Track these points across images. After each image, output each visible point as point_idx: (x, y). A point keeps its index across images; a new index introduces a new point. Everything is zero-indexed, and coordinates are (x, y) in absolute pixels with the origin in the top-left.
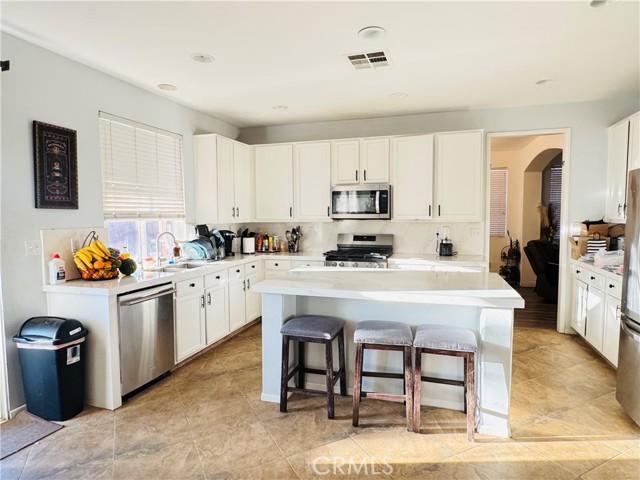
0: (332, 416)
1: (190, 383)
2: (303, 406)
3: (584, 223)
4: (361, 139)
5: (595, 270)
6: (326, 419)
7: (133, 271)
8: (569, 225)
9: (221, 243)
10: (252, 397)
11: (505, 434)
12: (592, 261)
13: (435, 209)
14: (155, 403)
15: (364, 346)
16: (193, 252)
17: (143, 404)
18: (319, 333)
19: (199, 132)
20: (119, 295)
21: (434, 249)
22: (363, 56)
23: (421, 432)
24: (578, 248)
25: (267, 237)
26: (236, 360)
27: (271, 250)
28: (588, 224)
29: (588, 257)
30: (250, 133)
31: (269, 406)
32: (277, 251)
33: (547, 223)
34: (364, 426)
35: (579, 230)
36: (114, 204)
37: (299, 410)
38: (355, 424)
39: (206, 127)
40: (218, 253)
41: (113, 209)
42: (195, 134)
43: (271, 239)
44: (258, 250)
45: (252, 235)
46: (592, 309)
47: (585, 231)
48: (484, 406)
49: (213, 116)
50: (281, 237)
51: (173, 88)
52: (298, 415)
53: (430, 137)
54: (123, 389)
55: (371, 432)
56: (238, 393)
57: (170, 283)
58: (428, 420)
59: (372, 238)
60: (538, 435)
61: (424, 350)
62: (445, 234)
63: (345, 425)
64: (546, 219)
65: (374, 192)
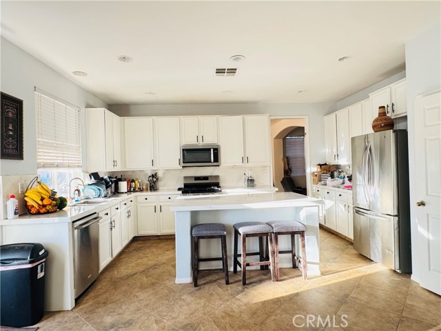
0: (228, 283)
1: (115, 284)
2: (205, 282)
4: (199, 116)
6: (225, 285)
7: (65, 206)
8: (311, 167)
9: (110, 184)
10: (169, 283)
11: (319, 273)
12: (325, 185)
13: (245, 159)
15: (247, 235)
19: (88, 106)
20: (74, 222)
23: (280, 281)
24: (317, 178)
25: (133, 181)
26: (137, 265)
27: (137, 189)
28: (320, 165)
29: (323, 182)
31: (185, 286)
32: (141, 190)
33: (287, 168)
34: (249, 284)
35: (316, 169)
37: (205, 284)
38: (244, 284)
39: (91, 103)
40: (108, 193)
41: (42, 161)
42: (86, 107)
43: (136, 182)
44: (129, 191)
45: (125, 180)
47: (319, 170)
48: (308, 260)
49: (95, 95)
50: (146, 182)
51: (84, 74)
52: (207, 287)
53: (241, 117)
54: (76, 293)
55: (254, 286)
56: (156, 283)
57: (95, 213)
58: (280, 276)
59: (206, 178)
60: (329, 271)
61: (279, 233)
62: (249, 174)
63: (238, 286)
64: (287, 165)
65: (210, 149)
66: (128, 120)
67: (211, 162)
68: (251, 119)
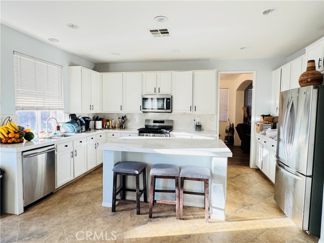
0: (139, 213)
1: (63, 198)
2: (123, 209)
3: (262, 116)
4: (158, 72)
5: (266, 138)
6: (136, 215)
7: (32, 138)
8: (255, 117)
9: (83, 124)
10: (97, 205)
11: (223, 218)
12: (265, 134)
13: (193, 108)
14: (43, 210)
15: (155, 177)
16: (67, 128)
17: (36, 211)
18: (132, 170)
19: (72, 64)
20: (23, 152)
21: (193, 128)
22: (157, 31)
23: (183, 219)
24: (259, 128)
25: (108, 121)
26: (90, 185)
27: (111, 127)
28: (263, 116)
29: (263, 132)
30: (100, 67)
31: (106, 209)
32: (114, 128)
33: (246, 116)
34: (155, 218)
35: (260, 119)
36: (22, 102)
37: (122, 211)
38: (151, 217)
39: (76, 62)
40: (82, 129)
41: (22, 105)
42: (69, 66)
43: (110, 122)
44: (103, 127)
45: (100, 119)
46: (265, 157)
47: (262, 120)
48: (213, 205)
50: (116, 121)
52: (121, 213)
53: (191, 72)
54: (25, 203)
55: (158, 220)
56: (89, 203)
57: (54, 145)
58: (187, 213)
59: (162, 122)
60: (238, 218)
61: (185, 178)
62: (198, 120)
63: (145, 217)
64: (246, 113)
65: (164, 99)
66: (106, 75)
67: (164, 109)
68: (199, 73)
